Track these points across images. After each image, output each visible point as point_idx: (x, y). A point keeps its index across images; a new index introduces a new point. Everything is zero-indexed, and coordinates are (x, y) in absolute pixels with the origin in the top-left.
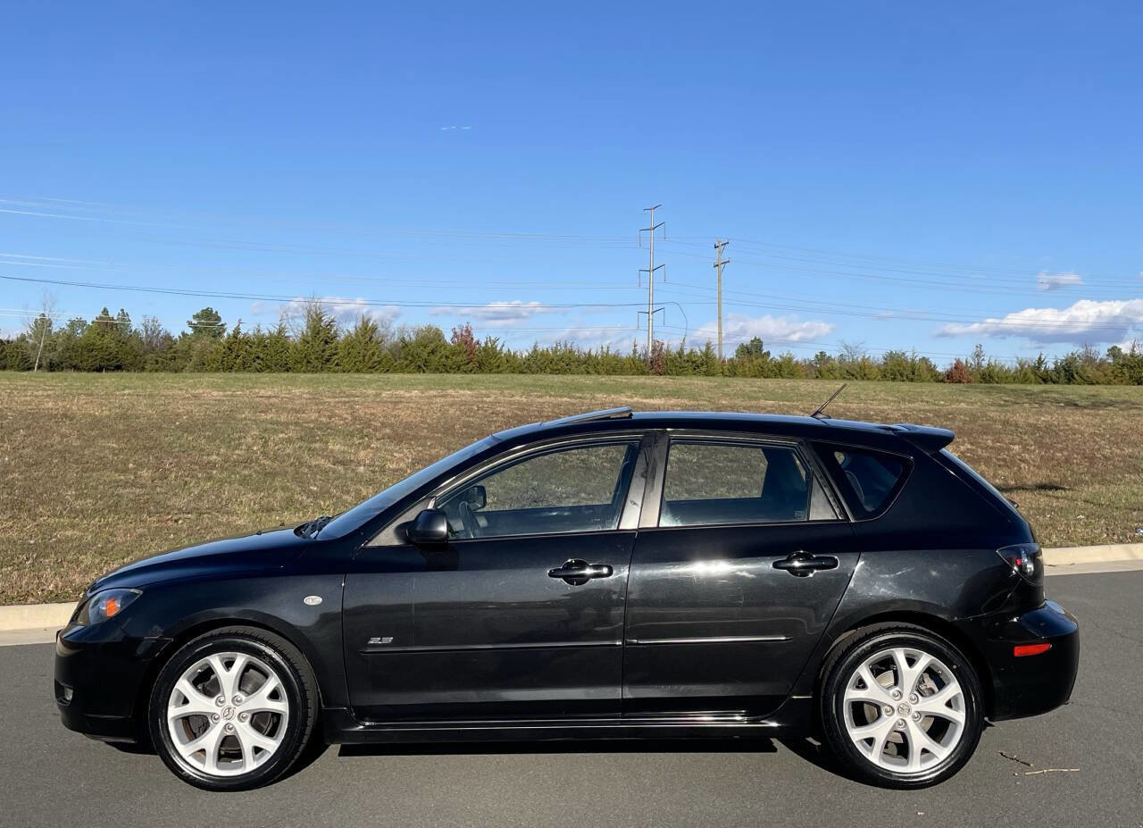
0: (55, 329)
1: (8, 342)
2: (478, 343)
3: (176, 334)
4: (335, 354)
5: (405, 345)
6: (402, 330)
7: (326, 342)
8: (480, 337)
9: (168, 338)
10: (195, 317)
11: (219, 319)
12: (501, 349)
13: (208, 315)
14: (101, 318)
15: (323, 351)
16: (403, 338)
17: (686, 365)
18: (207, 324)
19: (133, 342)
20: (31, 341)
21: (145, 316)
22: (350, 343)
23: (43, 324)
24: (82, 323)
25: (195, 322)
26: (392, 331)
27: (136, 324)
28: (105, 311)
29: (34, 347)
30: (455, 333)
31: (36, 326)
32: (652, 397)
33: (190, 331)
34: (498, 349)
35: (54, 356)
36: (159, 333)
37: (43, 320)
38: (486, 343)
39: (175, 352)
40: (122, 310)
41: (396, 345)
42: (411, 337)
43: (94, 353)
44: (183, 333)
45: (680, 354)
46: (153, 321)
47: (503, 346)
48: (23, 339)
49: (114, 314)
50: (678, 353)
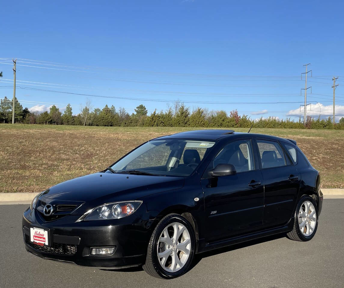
0: (90, 112)
1: (75, 116)
2: (240, 117)
3: (130, 114)
4: (189, 121)
5: (213, 118)
6: (212, 112)
7: (186, 117)
8: (241, 115)
9: (128, 115)
10: (137, 108)
11: (145, 109)
12: (248, 119)
13: (141, 107)
14: (105, 108)
15: (185, 120)
16: (213, 115)
17: (321, 125)
18: (141, 110)
19: (116, 117)
20: (82, 116)
21: (120, 108)
22: (193, 117)
23: (86, 110)
24: (98, 110)
25: (137, 109)
26: (208, 112)
27: (117, 111)
28: (107, 106)
29: (83, 118)
30: (232, 113)
31: (84, 111)
32: (309, 136)
33: (135, 113)
34: (247, 119)
35: (90, 122)
36: (125, 113)
37: (86, 109)
38: (243, 117)
39: (132, 120)
40: (113, 105)
41: (209, 118)
42: (215, 115)
43: (104, 121)
44: (133, 114)
45: (318, 121)
46: (123, 109)
47: (249, 118)
48: (79, 115)
49: (110, 107)
50: (317, 121)
